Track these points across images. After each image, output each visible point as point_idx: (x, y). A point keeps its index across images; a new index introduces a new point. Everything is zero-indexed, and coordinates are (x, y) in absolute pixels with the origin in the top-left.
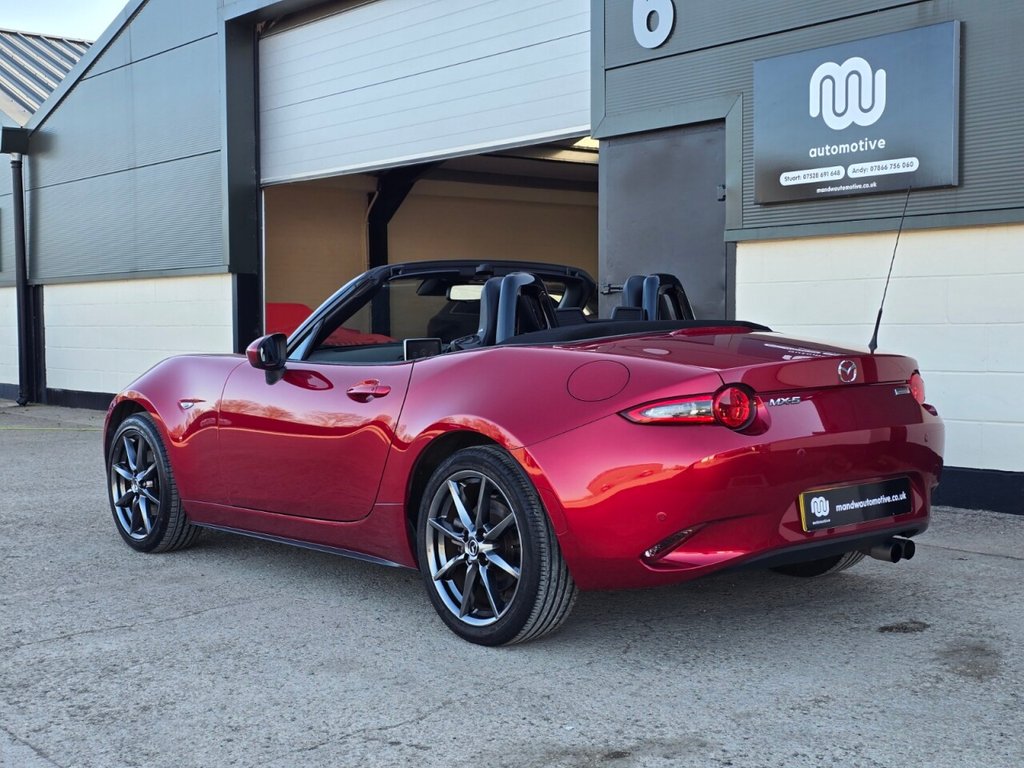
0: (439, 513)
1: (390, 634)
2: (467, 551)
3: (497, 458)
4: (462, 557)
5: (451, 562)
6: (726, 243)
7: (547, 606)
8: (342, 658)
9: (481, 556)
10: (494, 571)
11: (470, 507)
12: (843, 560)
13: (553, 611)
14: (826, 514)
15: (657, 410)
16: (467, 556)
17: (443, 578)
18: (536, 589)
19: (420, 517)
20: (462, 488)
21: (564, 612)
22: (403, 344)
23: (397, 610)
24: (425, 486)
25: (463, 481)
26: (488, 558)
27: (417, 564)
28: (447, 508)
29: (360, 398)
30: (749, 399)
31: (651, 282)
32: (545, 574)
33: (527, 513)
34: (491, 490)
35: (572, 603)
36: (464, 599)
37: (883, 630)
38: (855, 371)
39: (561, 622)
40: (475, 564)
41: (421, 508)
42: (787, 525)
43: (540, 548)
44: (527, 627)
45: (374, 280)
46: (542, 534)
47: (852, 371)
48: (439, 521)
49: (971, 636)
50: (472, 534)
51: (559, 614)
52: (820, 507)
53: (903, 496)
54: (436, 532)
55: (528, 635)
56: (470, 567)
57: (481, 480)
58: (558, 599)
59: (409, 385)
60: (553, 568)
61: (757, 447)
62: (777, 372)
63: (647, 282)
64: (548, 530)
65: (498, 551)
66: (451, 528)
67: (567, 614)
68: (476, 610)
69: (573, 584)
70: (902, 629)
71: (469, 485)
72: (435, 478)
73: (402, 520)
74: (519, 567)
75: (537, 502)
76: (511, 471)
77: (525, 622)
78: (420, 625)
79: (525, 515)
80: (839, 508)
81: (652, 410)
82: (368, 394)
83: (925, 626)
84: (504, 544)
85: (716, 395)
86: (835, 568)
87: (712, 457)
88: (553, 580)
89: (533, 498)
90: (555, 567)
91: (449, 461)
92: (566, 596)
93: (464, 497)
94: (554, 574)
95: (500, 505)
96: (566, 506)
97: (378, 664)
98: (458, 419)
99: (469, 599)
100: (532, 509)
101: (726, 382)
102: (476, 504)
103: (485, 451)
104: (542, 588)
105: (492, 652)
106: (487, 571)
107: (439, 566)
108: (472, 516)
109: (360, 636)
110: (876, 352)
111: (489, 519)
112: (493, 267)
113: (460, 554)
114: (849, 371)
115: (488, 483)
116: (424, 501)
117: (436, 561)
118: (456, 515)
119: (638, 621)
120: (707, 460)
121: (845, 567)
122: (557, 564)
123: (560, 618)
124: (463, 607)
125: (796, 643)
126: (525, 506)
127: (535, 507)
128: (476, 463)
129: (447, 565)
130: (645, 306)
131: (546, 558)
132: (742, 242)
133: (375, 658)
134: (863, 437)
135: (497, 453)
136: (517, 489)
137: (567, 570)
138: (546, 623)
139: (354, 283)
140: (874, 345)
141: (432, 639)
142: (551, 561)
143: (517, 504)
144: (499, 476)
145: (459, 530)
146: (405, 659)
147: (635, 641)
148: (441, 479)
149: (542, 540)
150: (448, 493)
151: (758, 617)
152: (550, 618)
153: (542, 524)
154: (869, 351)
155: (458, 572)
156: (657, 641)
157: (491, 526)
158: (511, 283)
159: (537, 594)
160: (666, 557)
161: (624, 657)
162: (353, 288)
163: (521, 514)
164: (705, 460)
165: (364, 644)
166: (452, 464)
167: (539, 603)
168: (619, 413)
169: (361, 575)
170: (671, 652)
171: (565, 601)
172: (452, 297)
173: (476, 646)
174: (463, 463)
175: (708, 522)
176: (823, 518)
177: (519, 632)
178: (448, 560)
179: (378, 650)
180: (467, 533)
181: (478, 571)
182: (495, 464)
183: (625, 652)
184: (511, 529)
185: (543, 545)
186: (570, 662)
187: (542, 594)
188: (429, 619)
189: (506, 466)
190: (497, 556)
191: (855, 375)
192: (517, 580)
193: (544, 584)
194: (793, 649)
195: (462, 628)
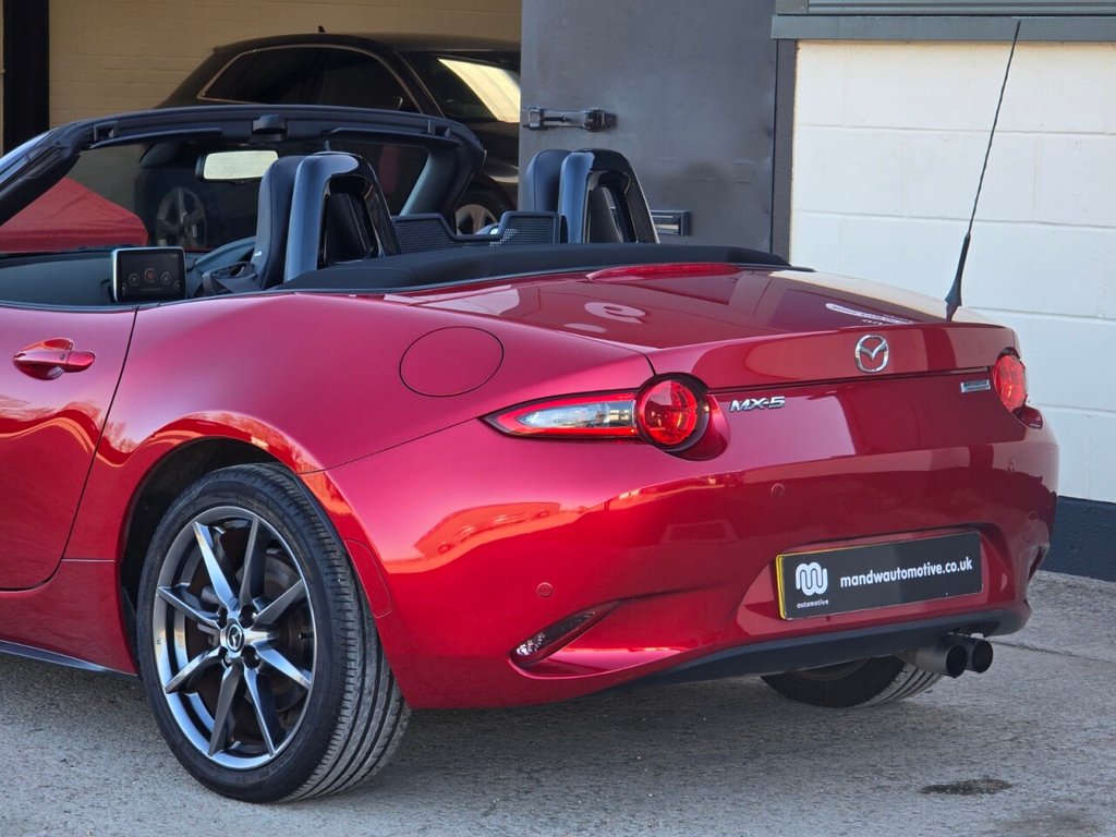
0: (177, 577)
1: (87, 783)
2: (224, 642)
3: (278, 487)
4: (215, 653)
5: (196, 662)
6: (778, 40)
7: (357, 735)
8: (8, 817)
9: (248, 652)
10: (269, 676)
11: (231, 568)
12: (902, 678)
13: (366, 745)
14: (821, 591)
15: (546, 413)
16: (223, 651)
17: (182, 690)
18: (338, 706)
19: (143, 582)
20: (217, 537)
21: (385, 747)
22: (110, 256)
23: (97, 748)
24: (153, 531)
25: (220, 523)
26: (259, 654)
27: (136, 666)
28: (190, 569)
29: (39, 371)
30: (697, 401)
31: (577, 164)
32: (354, 682)
33: (327, 579)
34: (266, 540)
35: (399, 733)
36: (216, 725)
37: (928, 790)
38: (887, 353)
39: (382, 764)
40: (238, 665)
41: (146, 569)
42: (753, 608)
43: (346, 638)
44: (321, 771)
45: (62, 149)
46: (350, 616)
47: (881, 353)
48: (176, 591)
49: (1072, 801)
50: (234, 615)
51: (376, 750)
52: (812, 579)
53: (967, 565)
54: (171, 611)
55: (324, 785)
56: (228, 671)
57: (250, 523)
58: (374, 724)
59: (129, 351)
60: (368, 671)
61: (720, 479)
62: (747, 354)
63: (568, 162)
64: (360, 608)
65: (277, 644)
66: (196, 604)
67: (390, 751)
68: (237, 743)
69: (401, 700)
70: (965, 789)
71: (229, 531)
72: (170, 517)
73: (111, 589)
74: (310, 670)
75: (344, 562)
76: (304, 510)
77: (318, 761)
78: (139, 771)
79: (323, 584)
80: (845, 581)
81: (537, 415)
82: (53, 366)
83: (1005, 785)
84: (288, 632)
85: (640, 393)
86: (886, 694)
87: (635, 492)
88: (366, 692)
89: (337, 556)
90: (371, 671)
91: (197, 489)
92: (390, 719)
93: (221, 552)
94: (369, 682)
95: (282, 565)
96: (390, 570)
97: (70, 826)
98: (212, 416)
99: (226, 725)
100: (336, 573)
101: (658, 372)
102: (240, 563)
103: (258, 475)
104: (347, 704)
105: (263, 812)
106: (258, 677)
107: (174, 668)
108: (234, 585)
109: (35, 785)
110: (957, 318)
111: (262, 589)
112: (287, 120)
113: (211, 649)
114: (873, 355)
115: (262, 529)
116: (151, 556)
117: (170, 659)
118: (208, 584)
119: (519, 770)
120: (629, 496)
121: (911, 691)
122: (374, 665)
123: (379, 757)
124: (215, 738)
125: (774, 806)
126: (323, 569)
127: (339, 570)
128: (243, 493)
129: (188, 667)
130: (564, 209)
131: (355, 655)
132: (811, 40)
133: (64, 817)
134: (919, 460)
135: (279, 478)
136: (311, 541)
137: (391, 677)
138: (355, 765)
139: (26, 154)
140: (954, 300)
141: (159, 791)
142: (364, 659)
143: (311, 564)
144: (281, 518)
145: (211, 607)
146: (115, 819)
147: (506, 799)
148: (180, 521)
149: (350, 625)
150: (194, 543)
151: (726, 768)
152: (361, 755)
153: (351, 598)
154: (943, 314)
155: (207, 679)
156: (543, 800)
157: (266, 601)
158: (313, 170)
159: (338, 714)
160: (552, 657)
161: (483, 821)
162: (23, 163)
163: (316, 581)
164: (624, 496)
165: (43, 798)
166: (202, 494)
167: (343, 731)
168: (481, 418)
169: (26, 690)
170: (563, 816)
171: (386, 729)
172: (207, 176)
173: (235, 802)
174: (220, 493)
175: (621, 600)
176: (815, 597)
177: (308, 777)
178: (190, 660)
179: (68, 806)
180: (224, 612)
181: (242, 678)
182: (274, 496)
183: (485, 815)
184: (299, 606)
185: (351, 634)
186: (390, 826)
187: (347, 716)
188: (155, 763)
189: (294, 502)
190: (273, 651)
191: (886, 359)
192: (307, 691)
193: (351, 698)
194: (765, 814)
195: (213, 774)
